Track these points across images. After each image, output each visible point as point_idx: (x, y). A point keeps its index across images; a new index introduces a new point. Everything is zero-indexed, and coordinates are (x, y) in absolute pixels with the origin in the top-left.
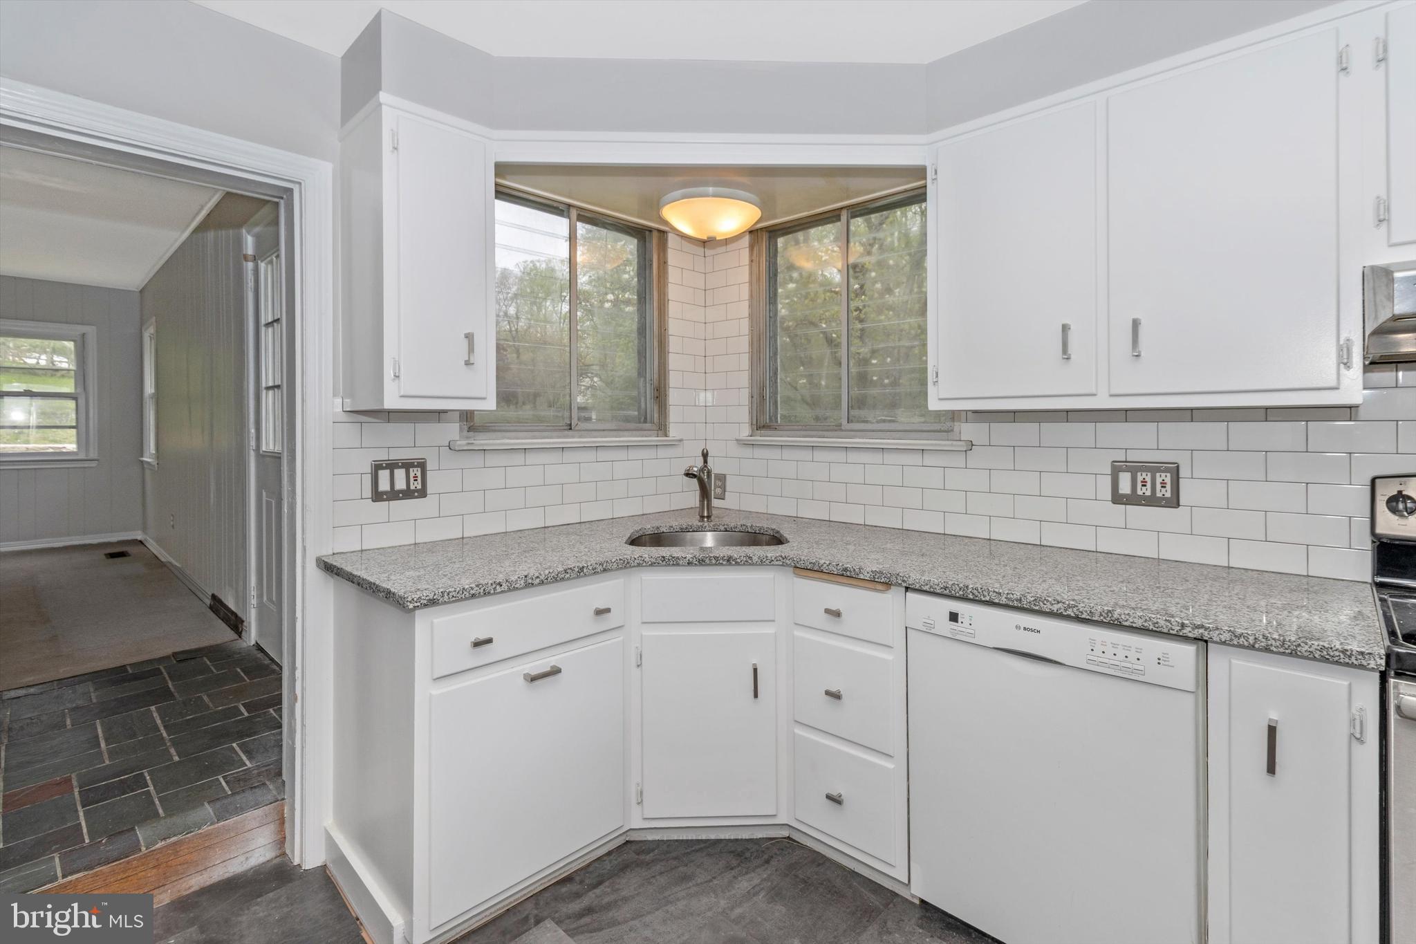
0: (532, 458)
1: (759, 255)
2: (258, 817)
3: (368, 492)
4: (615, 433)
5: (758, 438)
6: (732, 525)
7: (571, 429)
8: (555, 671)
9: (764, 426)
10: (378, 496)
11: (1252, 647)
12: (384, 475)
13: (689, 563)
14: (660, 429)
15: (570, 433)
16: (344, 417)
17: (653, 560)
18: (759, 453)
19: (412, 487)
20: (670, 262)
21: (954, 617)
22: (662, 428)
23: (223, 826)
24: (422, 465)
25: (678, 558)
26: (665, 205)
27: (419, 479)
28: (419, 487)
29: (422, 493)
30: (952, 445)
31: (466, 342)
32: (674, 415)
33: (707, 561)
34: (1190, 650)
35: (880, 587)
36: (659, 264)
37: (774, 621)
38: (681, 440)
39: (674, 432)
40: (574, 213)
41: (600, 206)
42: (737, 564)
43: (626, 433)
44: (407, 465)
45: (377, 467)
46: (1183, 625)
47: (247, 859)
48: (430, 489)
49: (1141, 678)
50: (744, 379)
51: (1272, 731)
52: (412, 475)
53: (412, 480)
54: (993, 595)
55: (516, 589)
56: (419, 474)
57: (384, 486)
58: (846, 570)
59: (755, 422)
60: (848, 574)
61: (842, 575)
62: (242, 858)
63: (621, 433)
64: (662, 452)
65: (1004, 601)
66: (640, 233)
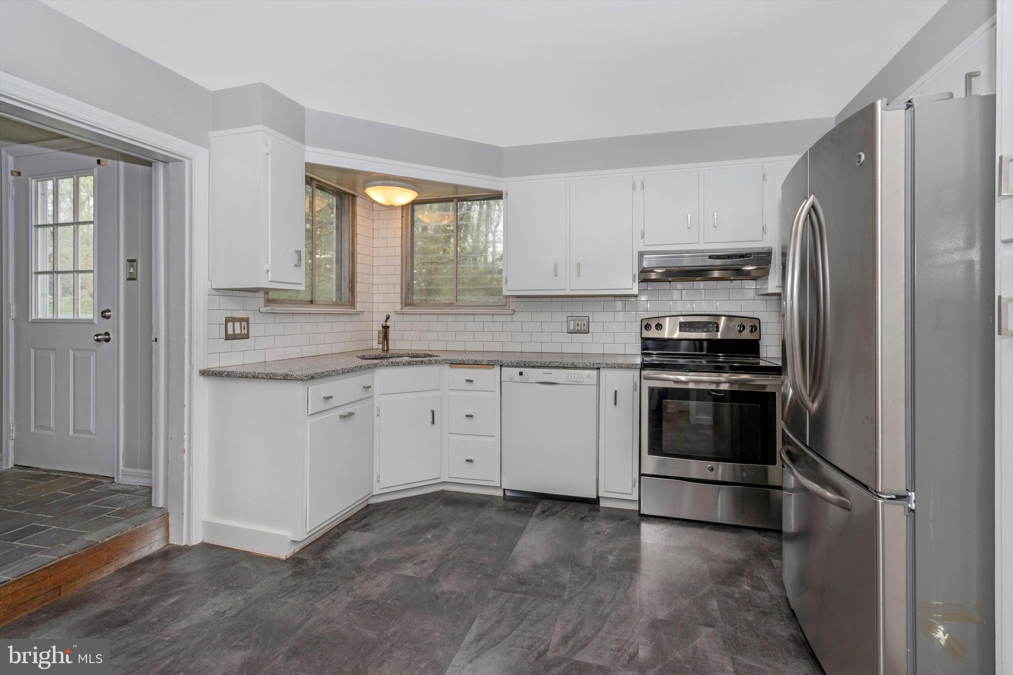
0: (296, 318)
1: (407, 214)
2: (156, 523)
3: (223, 335)
4: (332, 306)
5: (405, 310)
6: (401, 354)
7: (312, 303)
8: (351, 414)
9: (409, 304)
10: (228, 337)
11: (611, 367)
12: (230, 325)
13: (404, 364)
14: (352, 305)
15: (312, 305)
16: (214, 292)
17: (387, 364)
18: (407, 318)
19: (243, 333)
20: (358, 213)
21: (521, 374)
22: (352, 304)
23: (140, 528)
24: (247, 320)
25: (399, 362)
26: (367, 187)
27: (246, 328)
28: (246, 333)
29: (247, 337)
30: (507, 312)
31: (295, 256)
32: (359, 297)
33: (412, 363)
34: (595, 372)
35: (490, 367)
36: (352, 213)
37: (439, 390)
38: (364, 312)
39: (359, 307)
40: (314, 183)
41: (325, 179)
42: (425, 364)
43: (337, 307)
44: (241, 320)
45: (228, 320)
46: (594, 364)
47: (151, 547)
48: (251, 335)
49: (582, 383)
50: (398, 279)
51: (616, 392)
52: (243, 326)
53: (243, 328)
54: (535, 363)
55: (339, 374)
56: (246, 326)
57: (230, 332)
58: (476, 361)
59: (404, 302)
60: (477, 363)
61: (474, 364)
62: (148, 547)
63: (335, 307)
64: (354, 318)
65: (539, 365)
66: (340, 194)
